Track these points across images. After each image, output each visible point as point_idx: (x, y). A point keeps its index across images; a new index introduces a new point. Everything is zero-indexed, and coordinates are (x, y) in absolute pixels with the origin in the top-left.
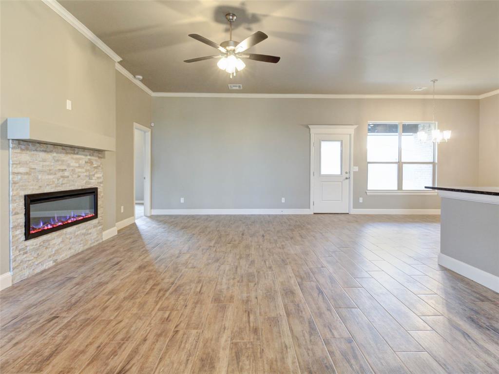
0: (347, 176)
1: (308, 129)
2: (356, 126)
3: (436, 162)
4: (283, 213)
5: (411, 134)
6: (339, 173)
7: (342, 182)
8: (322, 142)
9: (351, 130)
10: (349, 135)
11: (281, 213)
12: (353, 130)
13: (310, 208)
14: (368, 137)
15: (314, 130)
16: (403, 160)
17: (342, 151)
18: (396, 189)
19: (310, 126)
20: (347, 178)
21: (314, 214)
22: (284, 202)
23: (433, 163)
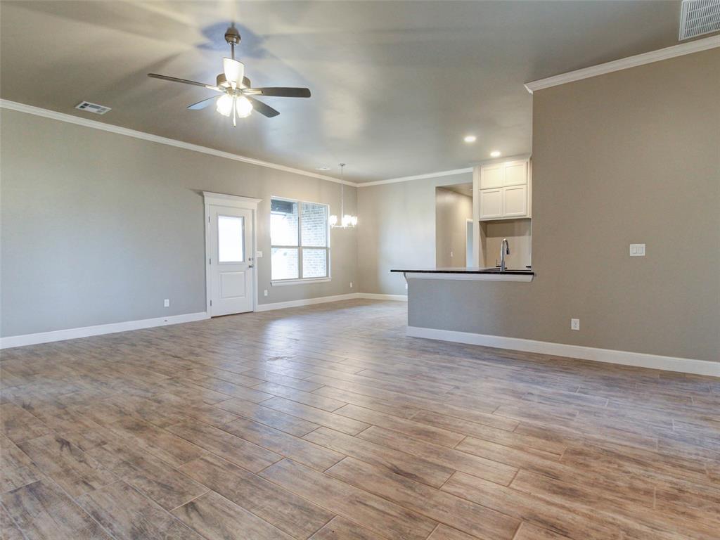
0: (251, 264)
1: (200, 197)
2: (259, 201)
3: (329, 246)
4: (169, 323)
5: (284, 213)
6: (240, 259)
7: (245, 272)
8: (219, 217)
9: (253, 204)
10: (251, 211)
11: (165, 324)
12: (256, 205)
13: (206, 311)
14: (271, 215)
15: (210, 199)
16: (303, 244)
17: (243, 231)
18: (297, 277)
19: (205, 193)
20: (250, 267)
21: (212, 318)
22: (168, 305)
23: (326, 248)
